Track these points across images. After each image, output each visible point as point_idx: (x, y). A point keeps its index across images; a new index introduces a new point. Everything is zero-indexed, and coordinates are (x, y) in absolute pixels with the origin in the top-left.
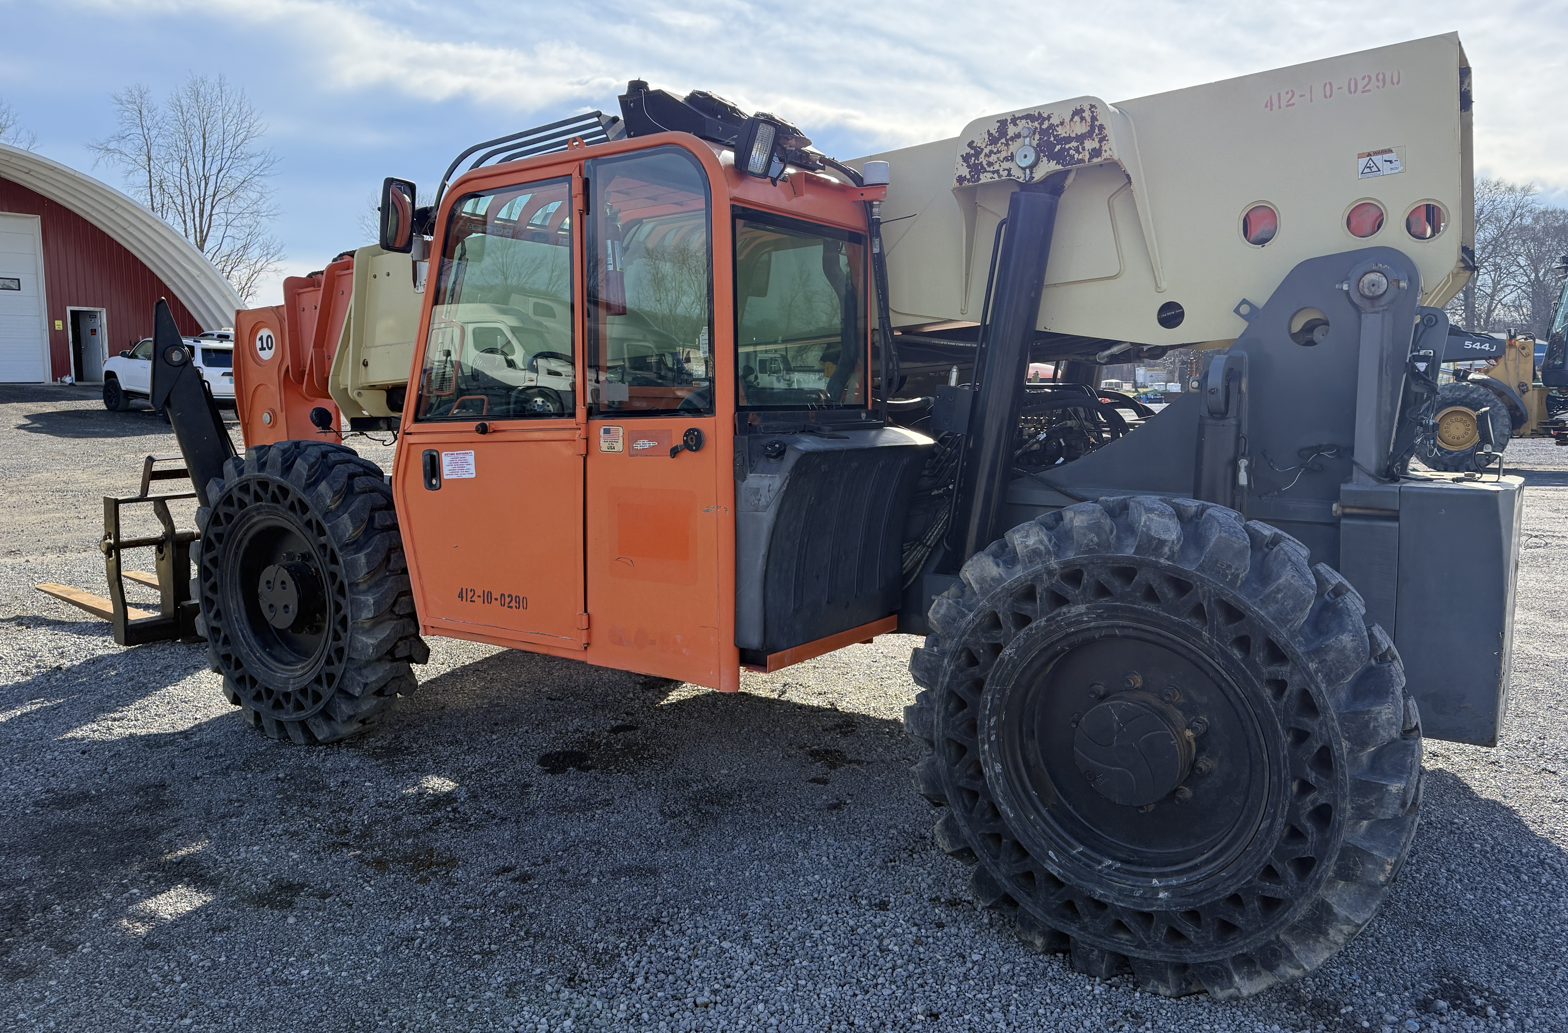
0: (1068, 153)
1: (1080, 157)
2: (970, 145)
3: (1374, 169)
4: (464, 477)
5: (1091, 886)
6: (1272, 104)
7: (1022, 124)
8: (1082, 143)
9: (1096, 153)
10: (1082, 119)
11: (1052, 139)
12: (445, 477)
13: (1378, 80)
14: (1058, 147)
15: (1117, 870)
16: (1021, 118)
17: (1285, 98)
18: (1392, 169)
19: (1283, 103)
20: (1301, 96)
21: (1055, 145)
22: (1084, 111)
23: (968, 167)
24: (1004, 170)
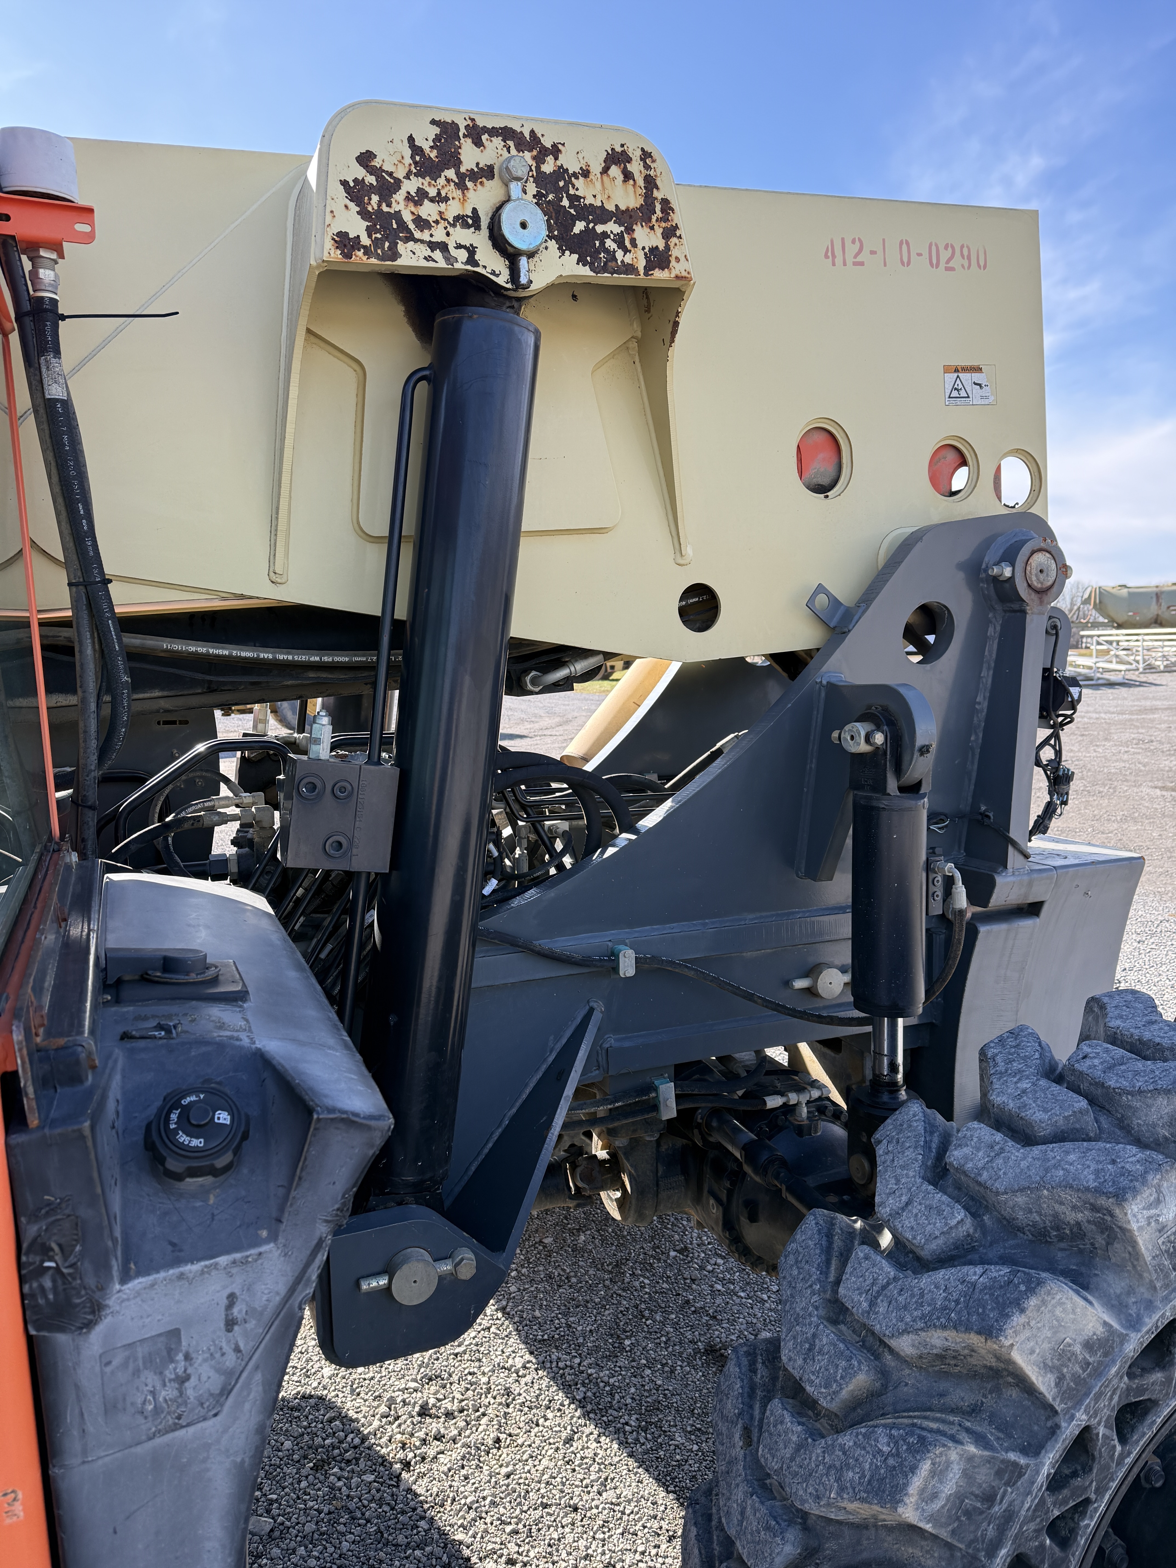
0: (603, 243)
1: (628, 259)
2: (365, 159)
3: (963, 393)
6: (833, 255)
8: (630, 230)
9: (658, 259)
10: (628, 176)
11: (565, 203)
13: (962, 257)
14: (580, 225)
16: (493, 132)
17: (851, 249)
18: (982, 397)
19: (849, 257)
20: (873, 253)
21: (573, 220)
22: (629, 160)
23: (364, 214)
24: (459, 246)
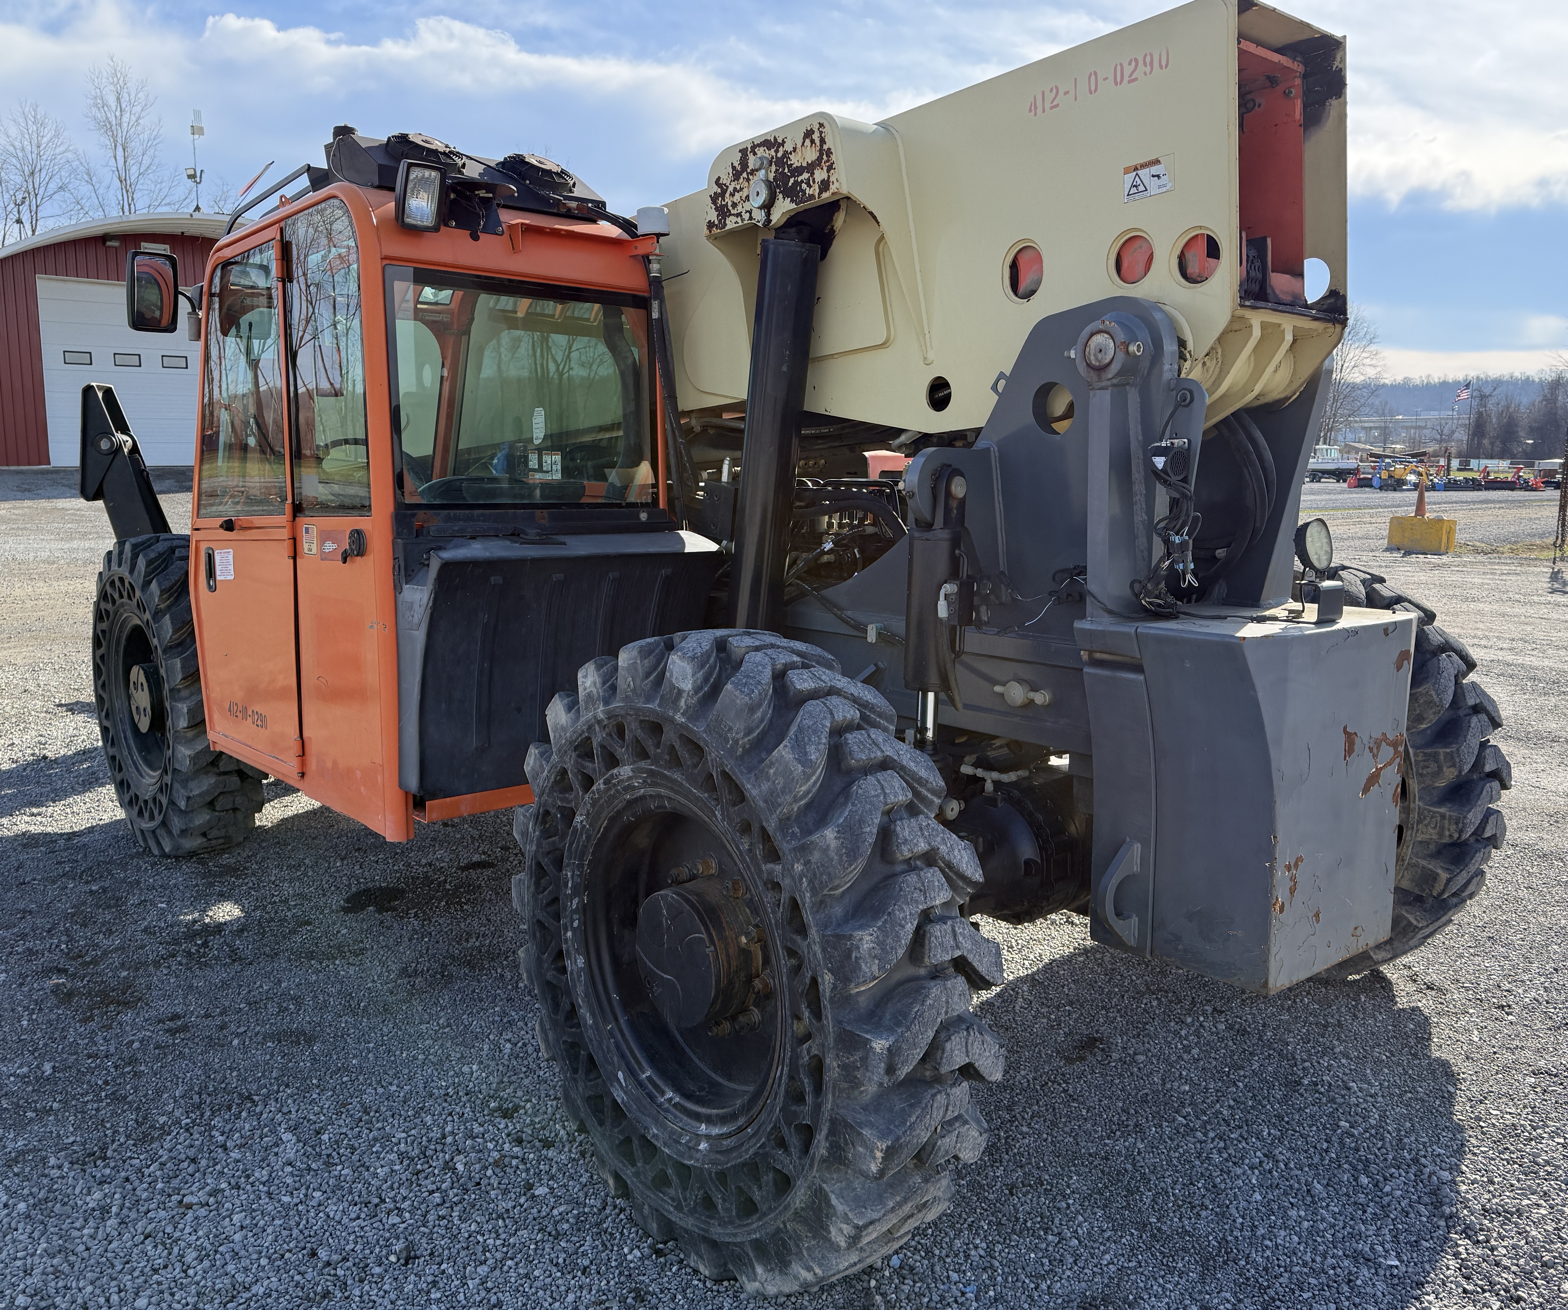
0: (801, 187)
1: (811, 192)
2: (717, 181)
3: (1141, 188)
4: (228, 578)
6: (1036, 108)
7: (760, 152)
9: (825, 185)
10: (812, 142)
11: (786, 170)
12: (218, 578)
13: (1145, 64)
14: (792, 180)
17: (1049, 98)
18: (1160, 187)
19: (1048, 105)
20: (1066, 93)
21: (789, 178)
22: (813, 132)
23: (716, 209)
24: (746, 212)
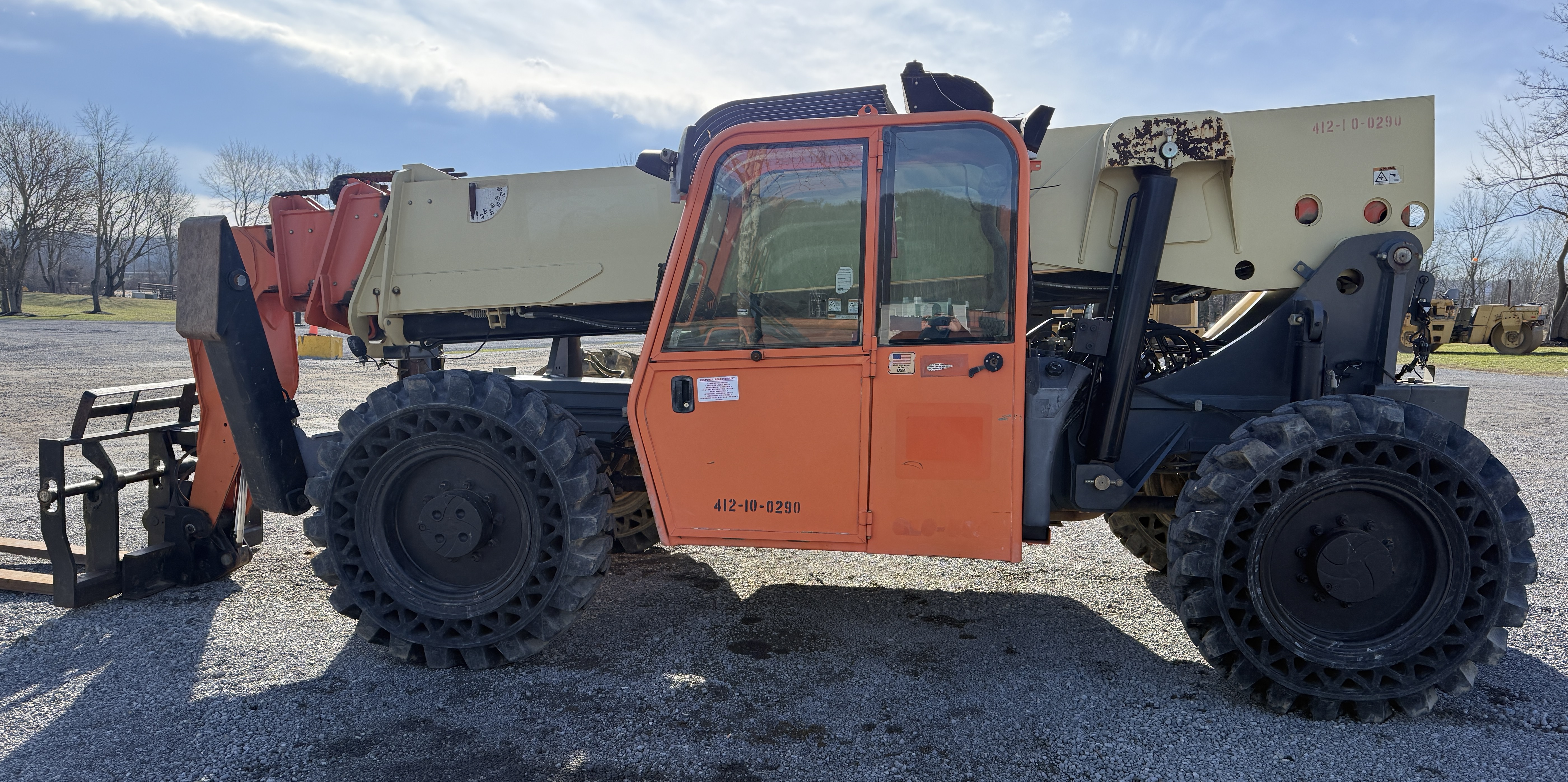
0: (1200, 150)
1: (1209, 154)
2: (1121, 136)
4: (724, 399)
5: (1326, 660)
6: (1317, 129)
7: (1163, 126)
8: (1210, 144)
9: (1221, 152)
10: (1211, 127)
11: (1187, 139)
12: (700, 401)
13: (1387, 121)
14: (1192, 146)
15: (1341, 647)
16: (1163, 121)
17: (1326, 126)
18: (1395, 178)
19: (1326, 129)
20: (1338, 126)
21: (1190, 144)
22: (1212, 122)
23: (1118, 152)
24: (1148, 158)
